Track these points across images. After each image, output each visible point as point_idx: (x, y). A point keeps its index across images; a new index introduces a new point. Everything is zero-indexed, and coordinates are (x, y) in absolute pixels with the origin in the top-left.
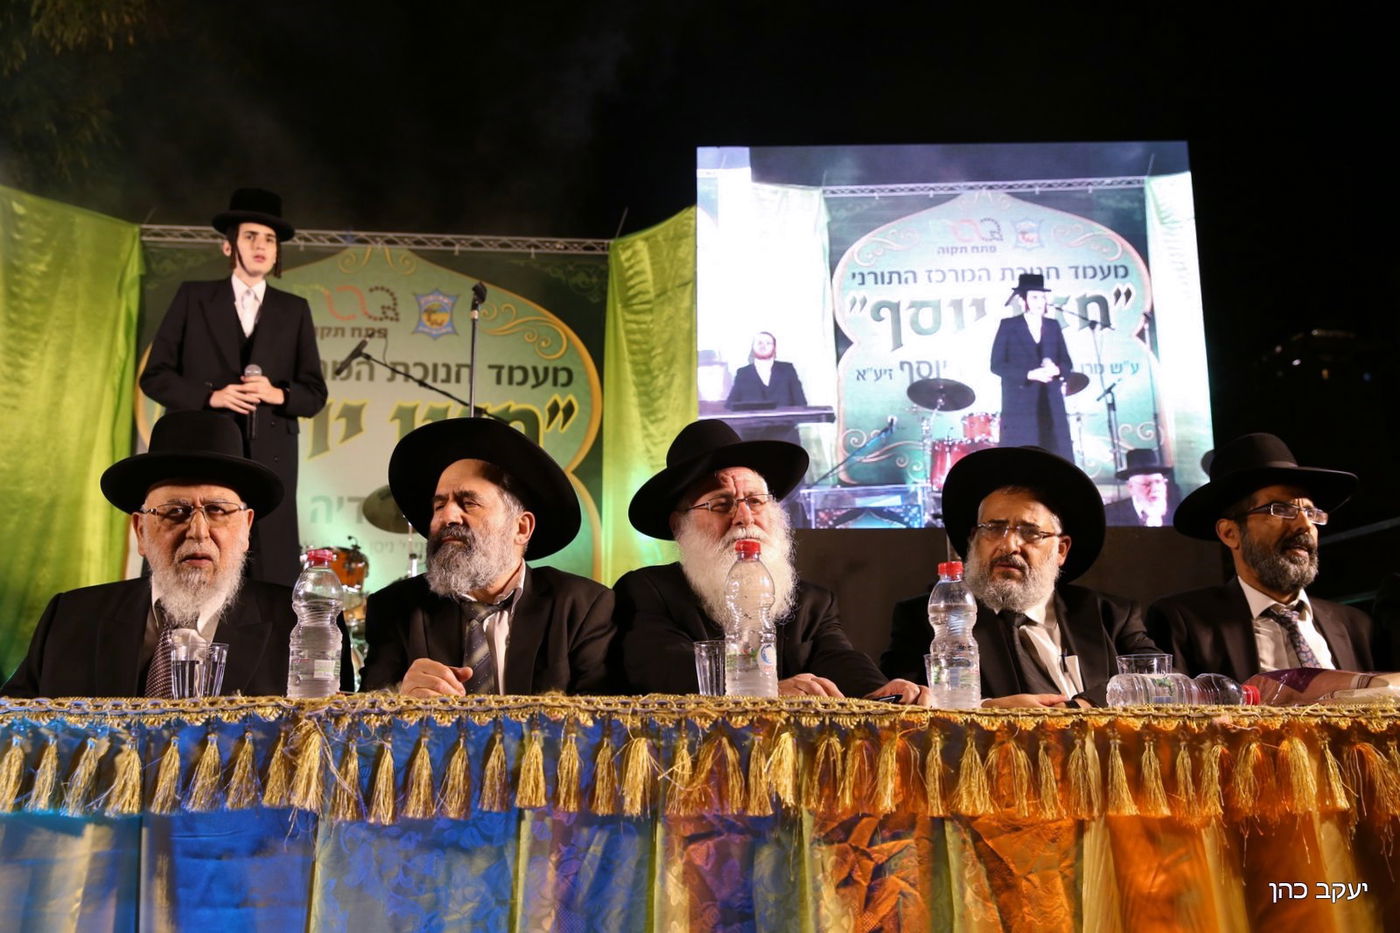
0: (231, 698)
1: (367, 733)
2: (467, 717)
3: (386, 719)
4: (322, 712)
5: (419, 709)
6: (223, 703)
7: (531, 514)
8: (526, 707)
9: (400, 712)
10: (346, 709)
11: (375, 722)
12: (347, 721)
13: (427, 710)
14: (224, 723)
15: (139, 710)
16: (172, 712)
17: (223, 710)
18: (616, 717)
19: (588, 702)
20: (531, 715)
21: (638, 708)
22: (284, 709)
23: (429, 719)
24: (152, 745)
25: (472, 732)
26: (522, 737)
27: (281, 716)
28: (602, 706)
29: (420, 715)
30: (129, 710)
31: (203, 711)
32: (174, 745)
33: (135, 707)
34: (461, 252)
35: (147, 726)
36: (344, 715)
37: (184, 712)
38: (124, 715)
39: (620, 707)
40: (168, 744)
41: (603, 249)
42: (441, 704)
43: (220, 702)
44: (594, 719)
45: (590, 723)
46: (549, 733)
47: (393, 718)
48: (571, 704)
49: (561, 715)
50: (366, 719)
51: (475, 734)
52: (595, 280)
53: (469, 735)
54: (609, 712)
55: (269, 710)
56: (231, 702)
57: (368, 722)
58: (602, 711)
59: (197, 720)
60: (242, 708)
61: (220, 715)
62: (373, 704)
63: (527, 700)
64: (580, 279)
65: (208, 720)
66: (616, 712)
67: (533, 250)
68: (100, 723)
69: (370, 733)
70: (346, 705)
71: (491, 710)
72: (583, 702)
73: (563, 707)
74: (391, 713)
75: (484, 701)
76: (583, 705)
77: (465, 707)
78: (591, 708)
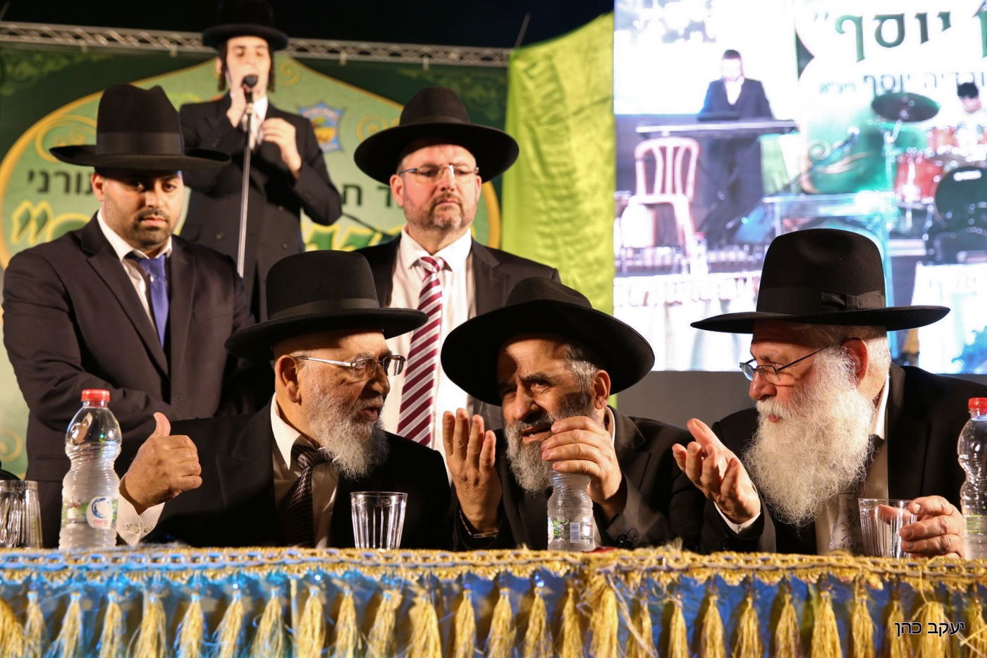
0: (517, 551)
1: (659, 590)
2: (754, 575)
3: (675, 575)
4: (612, 569)
5: (705, 567)
6: (509, 556)
7: (603, 371)
8: (813, 567)
9: (687, 570)
10: (634, 565)
11: (665, 580)
12: (637, 578)
13: (713, 568)
14: (514, 578)
15: (428, 562)
16: (462, 565)
17: (511, 564)
18: (907, 580)
19: (875, 564)
20: (820, 576)
21: (927, 571)
22: (571, 564)
23: (717, 578)
24: (445, 598)
25: (757, 591)
26: (808, 598)
27: (568, 572)
28: (889, 568)
29: (708, 573)
30: (420, 562)
31: (492, 565)
32: (467, 598)
33: (425, 559)
34: (349, 62)
35: (441, 579)
36: (633, 571)
37: (474, 566)
38: (415, 567)
39: (907, 570)
40: (460, 597)
41: (502, 60)
42: (726, 562)
43: (506, 556)
44: (883, 581)
45: (880, 586)
46: (837, 594)
47: (681, 576)
48: (859, 566)
49: (851, 576)
50: (655, 576)
51: (760, 593)
52: (493, 94)
53: (756, 595)
54: (897, 575)
55: (558, 565)
56: (517, 556)
57: (659, 579)
58: (891, 574)
59: (489, 573)
60: (529, 562)
61: (510, 569)
62: (660, 561)
63: (812, 560)
64: (477, 93)
65: (498, 574)
66: (904, 574)
67: (426, 61)
68: (393, 576)
69: (662, 591)
70: (633, 562)
71: (777, 569)
72: (869, 564)
73: (850, 568)
74: (678, 570)
75: (768, 560)
76: (870, 566)
77: (749, 566)
78: (879, 570)
